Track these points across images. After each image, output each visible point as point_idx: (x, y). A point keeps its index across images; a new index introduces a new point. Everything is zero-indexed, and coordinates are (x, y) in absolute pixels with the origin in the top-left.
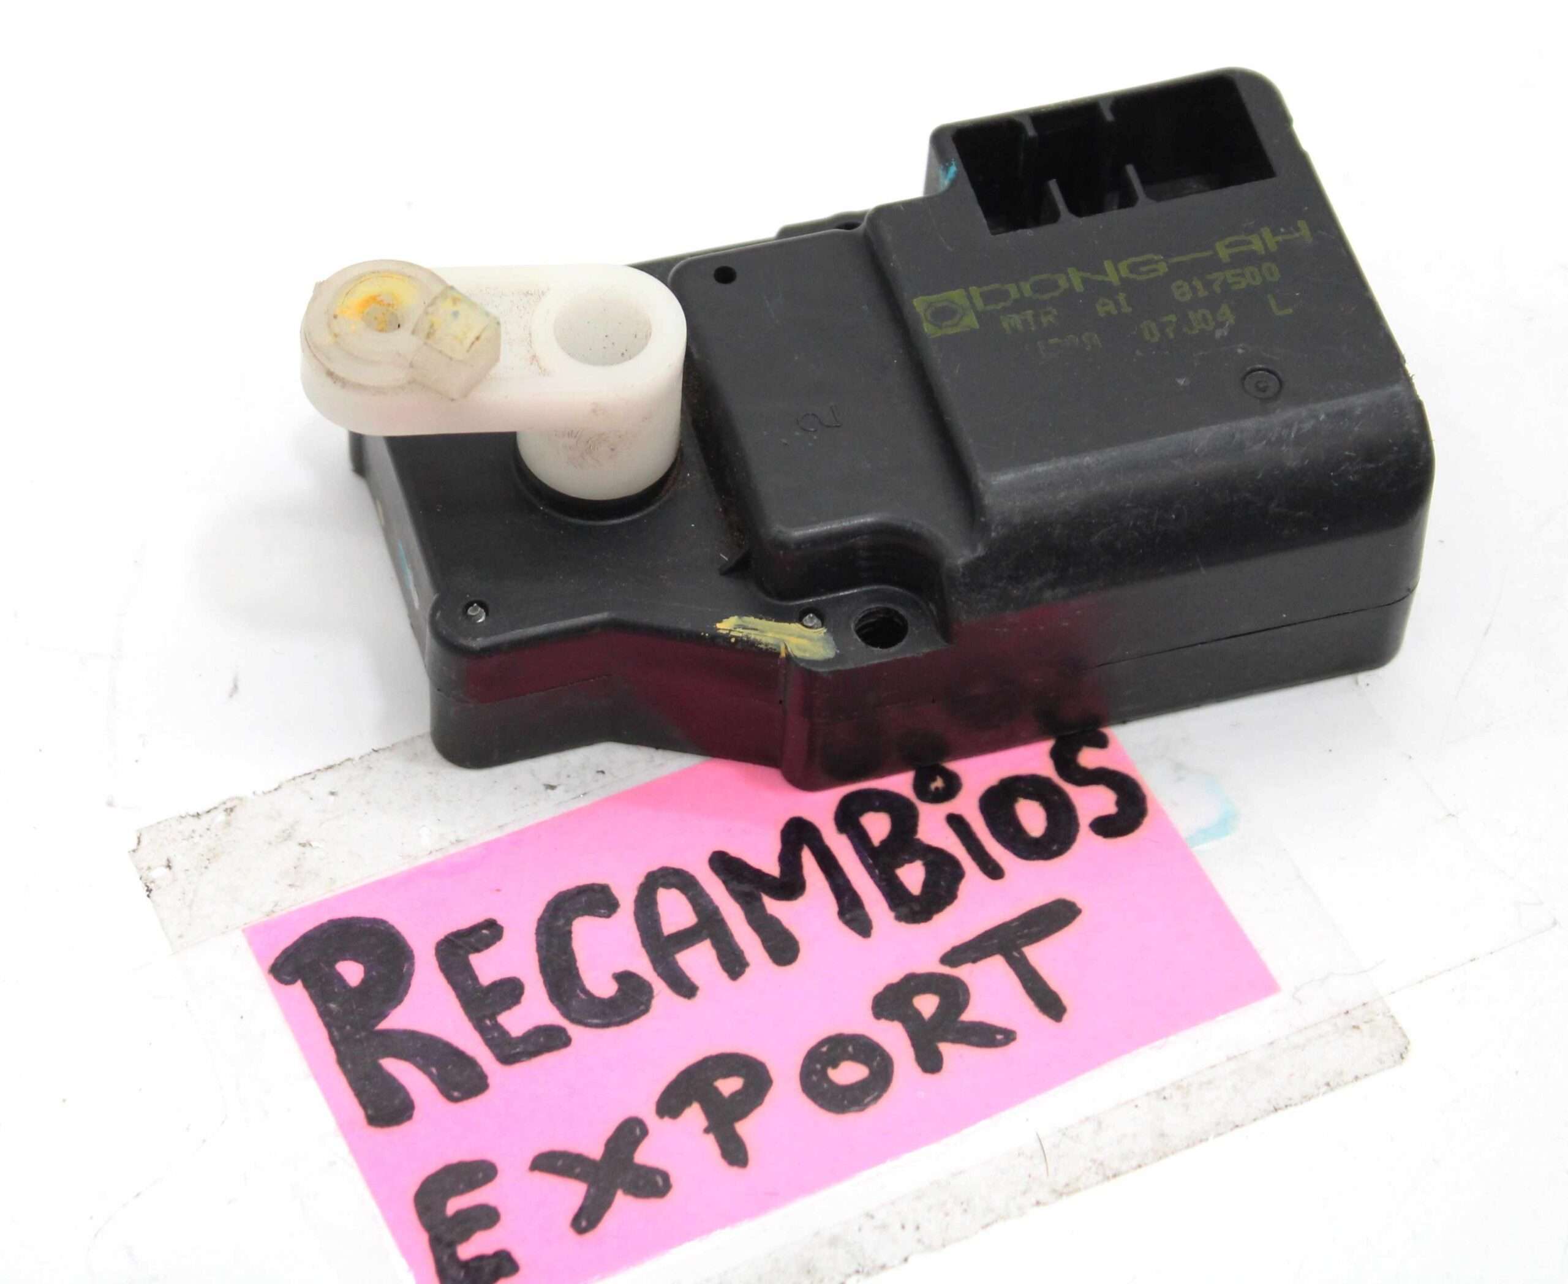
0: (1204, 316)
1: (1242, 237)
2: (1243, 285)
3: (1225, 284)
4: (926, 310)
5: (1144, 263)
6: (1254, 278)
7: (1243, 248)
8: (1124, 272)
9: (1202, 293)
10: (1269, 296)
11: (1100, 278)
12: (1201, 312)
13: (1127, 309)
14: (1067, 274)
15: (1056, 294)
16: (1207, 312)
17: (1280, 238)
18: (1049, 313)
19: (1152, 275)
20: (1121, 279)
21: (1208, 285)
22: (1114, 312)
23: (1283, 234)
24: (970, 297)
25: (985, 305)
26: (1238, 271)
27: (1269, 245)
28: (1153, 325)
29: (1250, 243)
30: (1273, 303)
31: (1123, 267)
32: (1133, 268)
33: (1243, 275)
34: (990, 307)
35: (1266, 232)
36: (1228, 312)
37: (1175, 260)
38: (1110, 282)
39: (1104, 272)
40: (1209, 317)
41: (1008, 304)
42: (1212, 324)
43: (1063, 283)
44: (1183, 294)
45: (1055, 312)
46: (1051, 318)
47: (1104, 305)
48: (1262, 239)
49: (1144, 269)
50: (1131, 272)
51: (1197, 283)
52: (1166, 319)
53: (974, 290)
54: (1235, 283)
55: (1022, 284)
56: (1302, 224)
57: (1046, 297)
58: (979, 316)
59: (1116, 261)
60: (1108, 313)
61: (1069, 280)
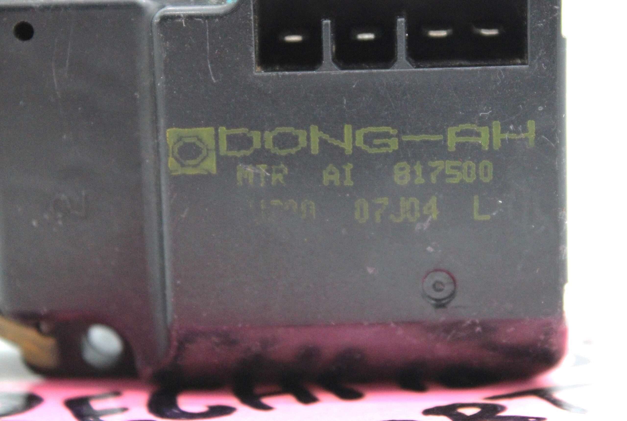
0: (412, 204)
1: (475, 128)
2: (455, 181)
3: (443, 176)
4: (175, 144)
5: (378, 136)
6: (469, 174)
7: (472, 140)
8: (360, 142)
9: (420, 180)
10: (476, 197)
11: (336, 142)
12: (412, 199)
13: (349, 182)
14: (308, 131)
15: (293, 151)
16: (417, 202)
17: (506, 136)
18: (281, 171)
19: (383, 150)
20: (355, 148)
21: (427, 172)
22: (337, 183)
23: (511, 132)
24: (217, 136)
25: (227, 150)
26: (457, 163)
27: (494, 141)
28: (366, 206)
29: (478, 135)
30: (476, 204)
31: (360, 134)
32: (368, 138)
33: (459, 168)
34: (231, 154)
35: (497, 125)
36: (434, 207)
37: (406, 138)
38: (343, 150)
39: (341, 137)
40: (417, 207)
41: (248, 153)
42: (418, 215)
43: (302, 141)
44: (402, 178)
45: (286, 171)
46: (280, 177)
47: (331, 173)
48: (491, 133)
49: (377, 142)
50: (365, 142)
51: (418, 168)
52: (379, 201)
53: (223, 130)
54: (451, 176)
55: (267, 133)
56: (531, 125)
57: (284, 153)
58: (220, 159)
59: (356, 127)
60: (332, 182)
61: (308, 139)
